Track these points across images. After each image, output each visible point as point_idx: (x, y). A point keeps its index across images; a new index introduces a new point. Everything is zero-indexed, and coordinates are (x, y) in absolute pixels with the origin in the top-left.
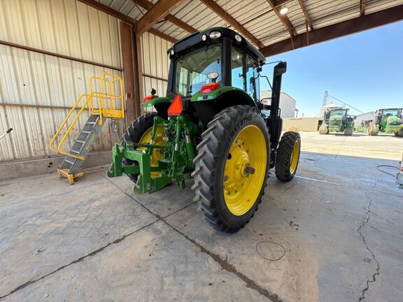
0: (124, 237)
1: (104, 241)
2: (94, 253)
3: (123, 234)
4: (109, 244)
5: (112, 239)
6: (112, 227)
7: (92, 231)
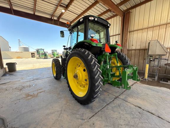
0: (135, 106)
1: (144, 113)
2: (152, 113)
3: (135, 107)
4: (143, 110)
5: (140, 110)
6: (133, 113)
7: (143, 121)
